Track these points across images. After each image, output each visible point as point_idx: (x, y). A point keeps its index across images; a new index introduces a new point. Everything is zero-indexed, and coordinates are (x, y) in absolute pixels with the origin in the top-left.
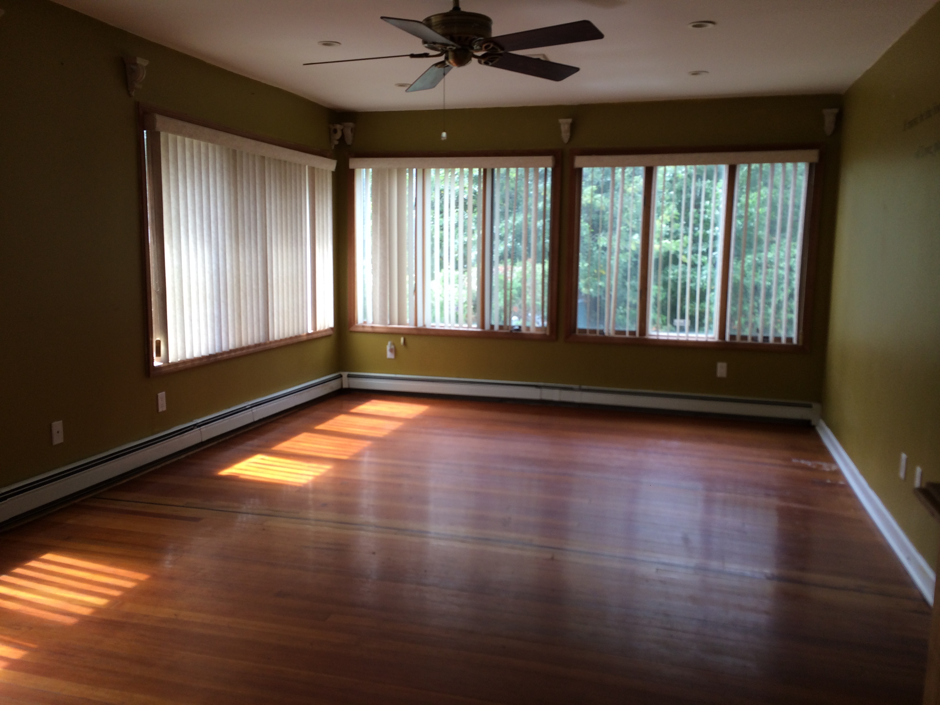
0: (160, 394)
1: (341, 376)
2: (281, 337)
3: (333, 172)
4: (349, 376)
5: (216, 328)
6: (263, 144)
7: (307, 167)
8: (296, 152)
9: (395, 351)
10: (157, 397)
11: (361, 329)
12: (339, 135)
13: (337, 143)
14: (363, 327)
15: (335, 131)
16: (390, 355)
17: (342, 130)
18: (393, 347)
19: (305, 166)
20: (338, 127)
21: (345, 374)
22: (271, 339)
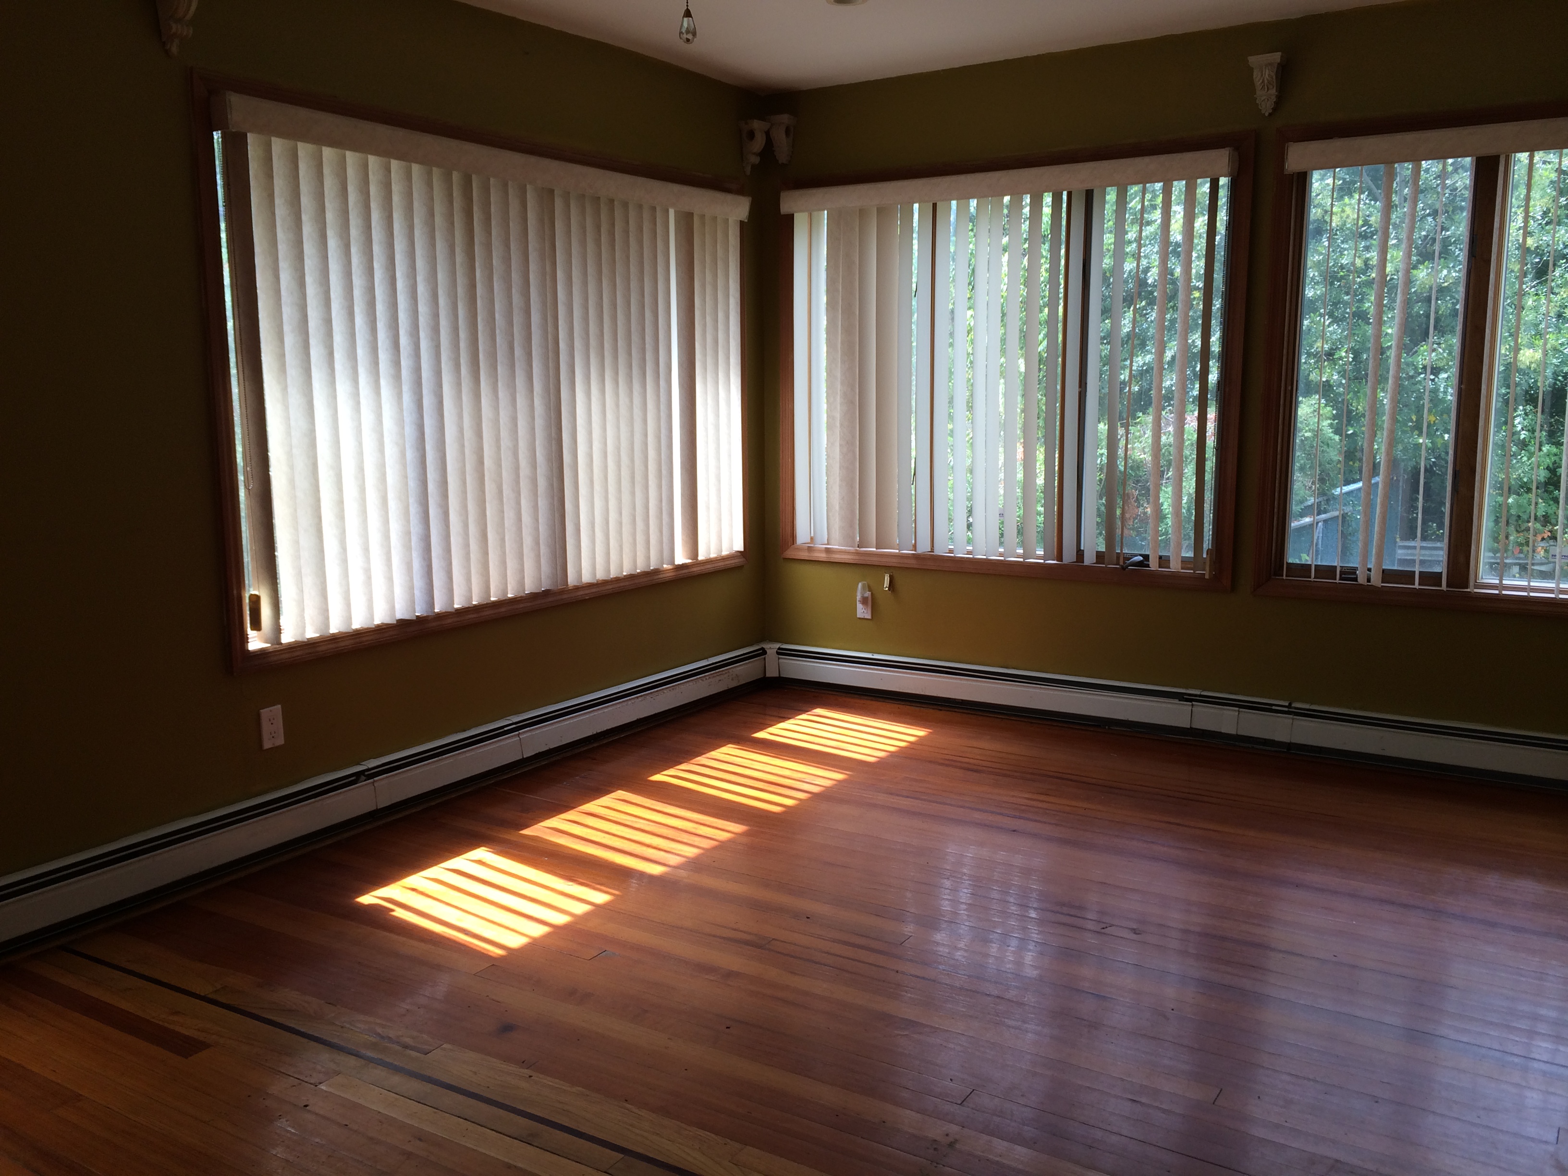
0: (265, 713)
1: (764, 652)
2: (600, 575)
3: (742, 223)
4: (781, 652)
5: (417, 564)
6: (546, 162)
7: (672, 212)
8: (640, 180)
9: (873, 603)
10: (259, 716)
11: (804, 555)
12: (758, 144)
13: (755, 160)
14: (810, 549)
15: (751, 135)
16: (862, 611)
17: (767, 133)
18: (868, 594)
19: (667, 211)
20: (757, 125)
21: (772, 648)
22: (572, 580)
